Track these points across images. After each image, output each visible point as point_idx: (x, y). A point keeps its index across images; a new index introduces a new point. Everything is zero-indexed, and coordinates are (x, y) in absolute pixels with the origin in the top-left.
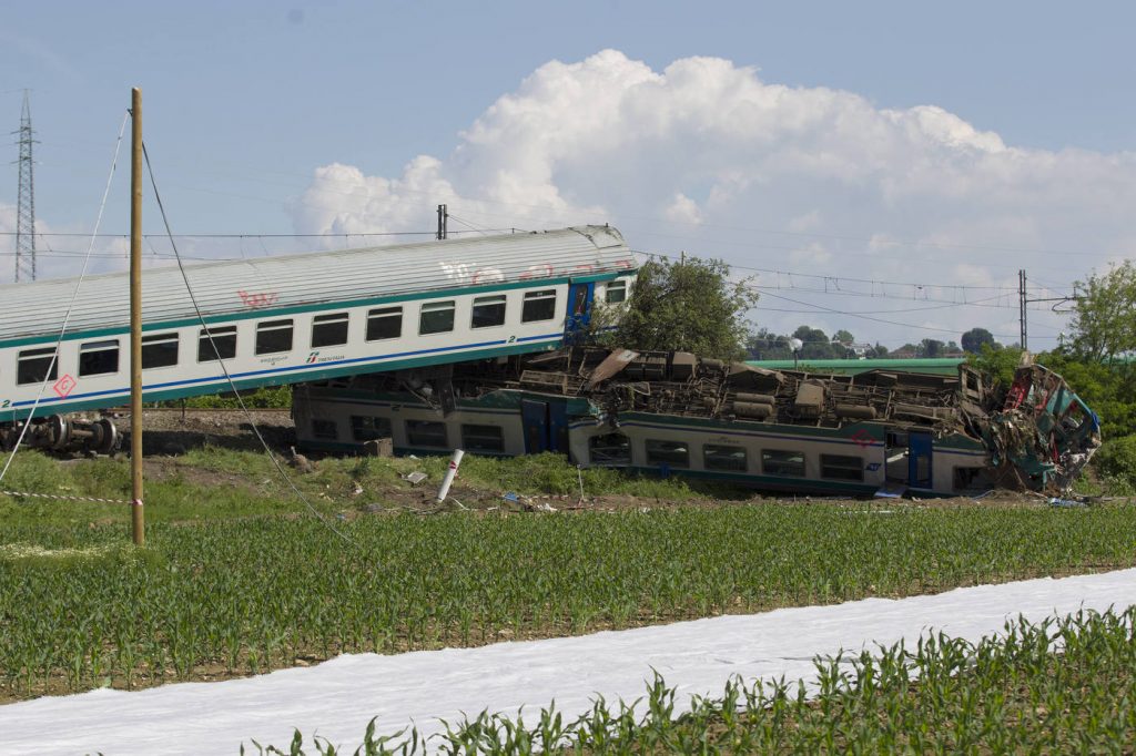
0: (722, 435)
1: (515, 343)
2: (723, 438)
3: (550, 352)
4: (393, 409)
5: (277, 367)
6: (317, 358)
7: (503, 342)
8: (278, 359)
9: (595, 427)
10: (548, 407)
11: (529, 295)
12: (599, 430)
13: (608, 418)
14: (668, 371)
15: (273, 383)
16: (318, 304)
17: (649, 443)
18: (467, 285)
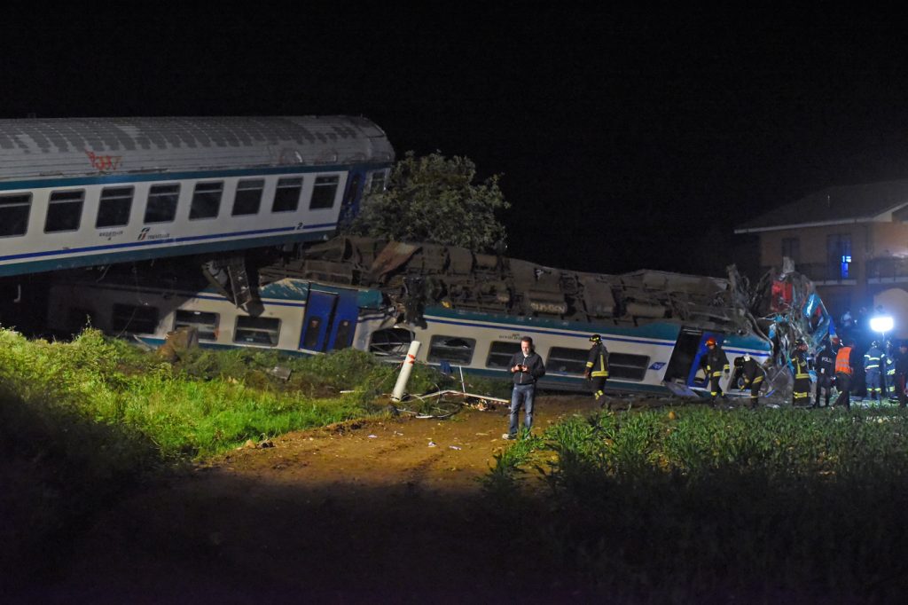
0: (516, 332)
1: (302, 231)
2: (514, 335)
3: (324, 242)
4: (165, 297)
5: (113, 242)
6: (149, 233)
7: (293, 228)
8: (115, 234)
9: (380, 321)
10: (337, 298)
11: (319, 180)
12: (383, 323)
13: (393, 312)
14: (446, 266)
15: (106, 261)
16: (157, 172)
17: (435, 338)
18: (274, 164)
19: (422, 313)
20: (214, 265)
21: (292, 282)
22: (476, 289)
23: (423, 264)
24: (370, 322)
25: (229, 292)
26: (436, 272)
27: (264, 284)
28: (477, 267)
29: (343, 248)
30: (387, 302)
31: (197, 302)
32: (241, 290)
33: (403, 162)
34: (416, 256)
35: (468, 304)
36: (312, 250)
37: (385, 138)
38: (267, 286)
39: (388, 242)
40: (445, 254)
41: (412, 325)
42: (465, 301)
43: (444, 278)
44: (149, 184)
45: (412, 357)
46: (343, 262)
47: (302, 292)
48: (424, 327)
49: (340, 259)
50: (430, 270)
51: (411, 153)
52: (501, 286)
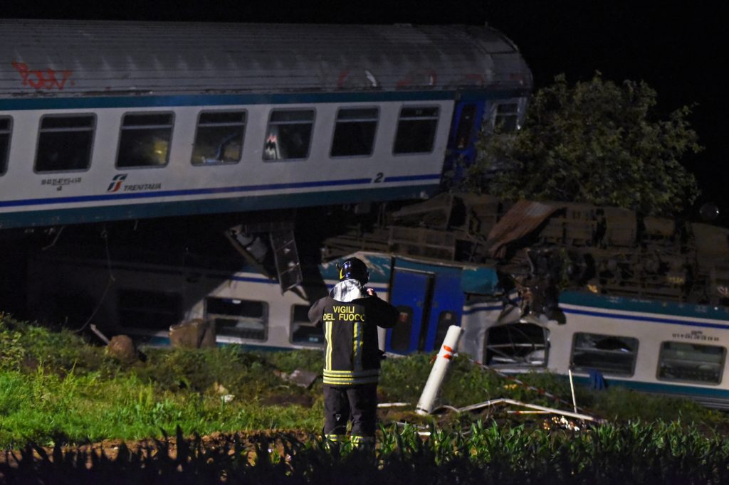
0: (696, 329)
1: (382, 185)
2: (694, 333)
3: (421, 201)
6: (124, 183)
7: (368, 181)
8: (67, 181)
9: (497, 313)
10: (432, 281)
11: (405, 112)
12: (502, 317)
13: (516, 300)
14: (599, 233)
15: (56, 220)
16: (132, 95)
17: (579, 338)
18: (330, 88)
19: (557, 301)
20: (243, 230)
21: (368, 257)
22: (639, 267)
23: (565, 232)
24: (482, 314)
25: (272, 270)
26: (584, 242)
27: (329, 260)
28: (646, 237)
29: (448, 210)
30: (507, 284)
31: (235, 287)
32: (287, 267)
33: (546, 89)
34: (553, 220)
35: (628, 288)
36: (404, 212)
37: (517, 56)
38: (332, 263)
39: (515, 201)
40: (599, 218)
41: (543, 317)
42: (622, 284)
43: (596, 252)
44: (120, 112)
45: (449, 349)
46: (449, 229)
47: (382, 271)
48: (562, 321)
49: (445, 225)
50: (575, 240)
51: (560, 77)
52: (677, 262)
